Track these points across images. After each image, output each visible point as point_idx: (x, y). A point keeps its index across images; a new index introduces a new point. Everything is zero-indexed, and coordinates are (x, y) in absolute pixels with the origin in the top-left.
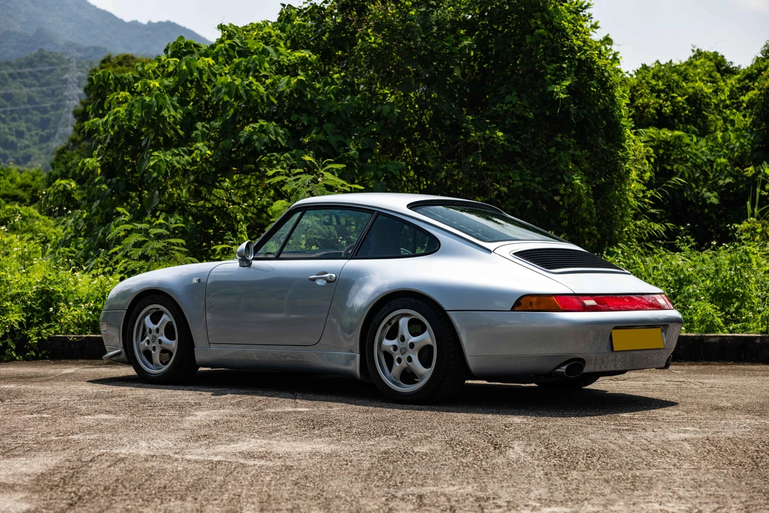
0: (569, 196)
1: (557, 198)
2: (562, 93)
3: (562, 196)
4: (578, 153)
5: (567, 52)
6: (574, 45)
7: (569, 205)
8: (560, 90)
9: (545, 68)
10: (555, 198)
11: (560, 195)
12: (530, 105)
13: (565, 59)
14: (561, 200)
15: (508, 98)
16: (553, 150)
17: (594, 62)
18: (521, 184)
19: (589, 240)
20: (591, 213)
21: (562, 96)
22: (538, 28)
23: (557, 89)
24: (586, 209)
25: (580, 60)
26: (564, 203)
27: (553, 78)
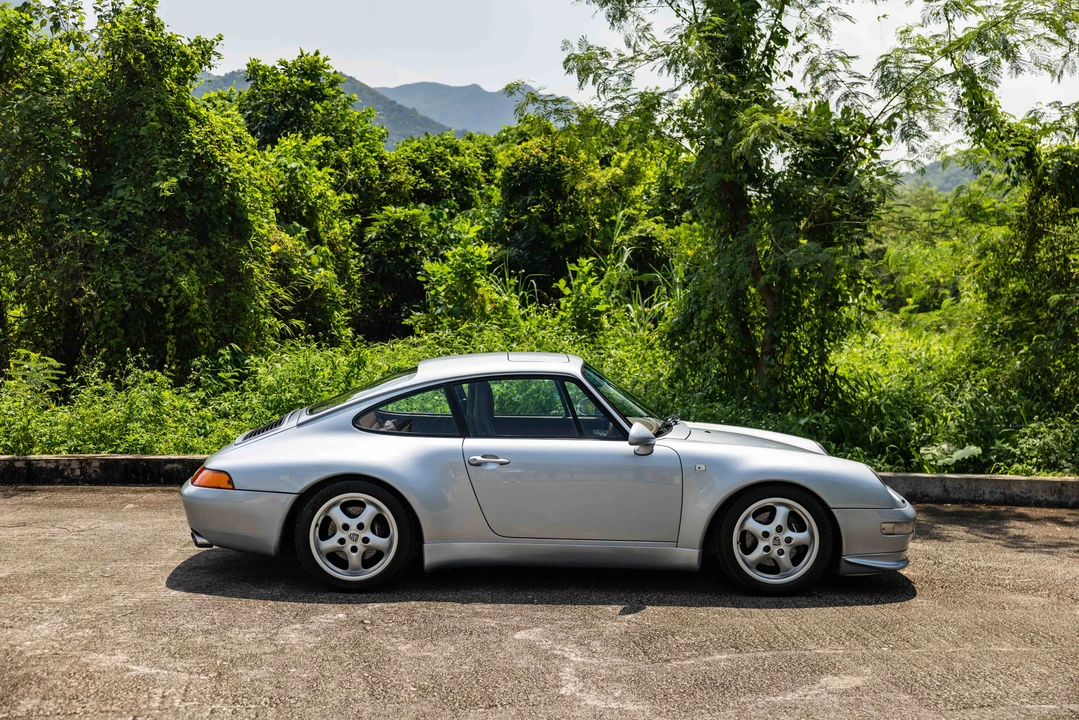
0: (176, 298)
1: (161, 300)
2: (169, 190)
3: (166, 298)
4: (191, 252)
5: (184, 146)
6: (193, 138)
7: (175, 306)
8: (167, 186)
9: (157, 162)
10: (159, 299)
11: (163, 296)
12: (144, 200)
13: (181, 153)
14: (165, 302)
15: (121, 193)
16: (164, 248)
17: (214, 157)
18: (119, 285)
19: (205, 341)
20: (203, 315)
21: (168, 194)
22: (152, 120)
23: (165, 185)
24: (197, 310)
25: (197, 154)
26: (168, 306)
27: (165, 174)
